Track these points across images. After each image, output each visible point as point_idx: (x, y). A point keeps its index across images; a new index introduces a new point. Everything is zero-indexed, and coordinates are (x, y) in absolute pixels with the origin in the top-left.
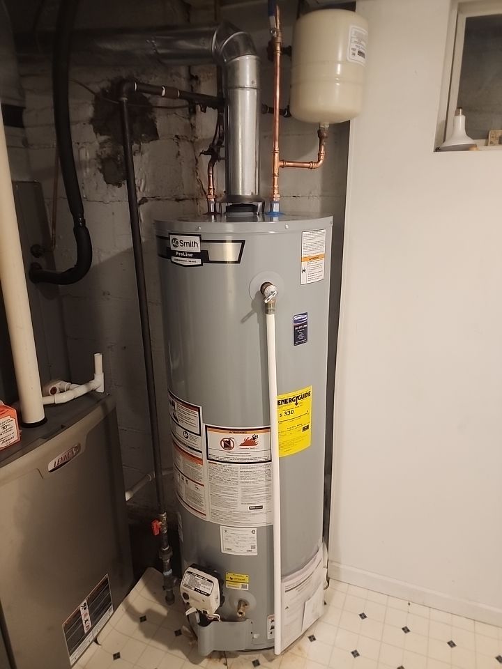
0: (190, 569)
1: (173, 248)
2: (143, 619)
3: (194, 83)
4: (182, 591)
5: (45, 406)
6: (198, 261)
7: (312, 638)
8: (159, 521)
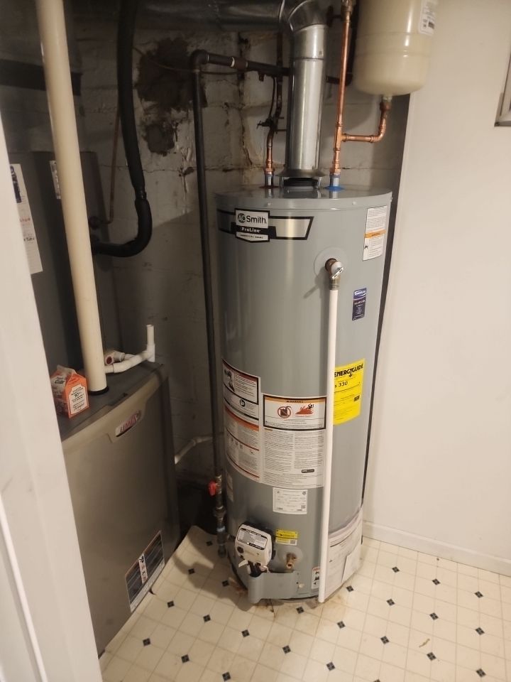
0: (244, 526)
1: (238, 223)
2: (191, 571)
3: (244, 46)
4: (237, 546)
5: (108, 375)
6: (265, 237)
7: (350, 589)
8: (216, 482)
